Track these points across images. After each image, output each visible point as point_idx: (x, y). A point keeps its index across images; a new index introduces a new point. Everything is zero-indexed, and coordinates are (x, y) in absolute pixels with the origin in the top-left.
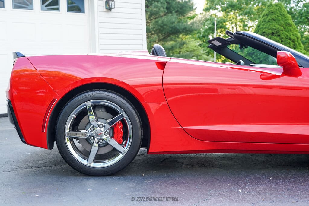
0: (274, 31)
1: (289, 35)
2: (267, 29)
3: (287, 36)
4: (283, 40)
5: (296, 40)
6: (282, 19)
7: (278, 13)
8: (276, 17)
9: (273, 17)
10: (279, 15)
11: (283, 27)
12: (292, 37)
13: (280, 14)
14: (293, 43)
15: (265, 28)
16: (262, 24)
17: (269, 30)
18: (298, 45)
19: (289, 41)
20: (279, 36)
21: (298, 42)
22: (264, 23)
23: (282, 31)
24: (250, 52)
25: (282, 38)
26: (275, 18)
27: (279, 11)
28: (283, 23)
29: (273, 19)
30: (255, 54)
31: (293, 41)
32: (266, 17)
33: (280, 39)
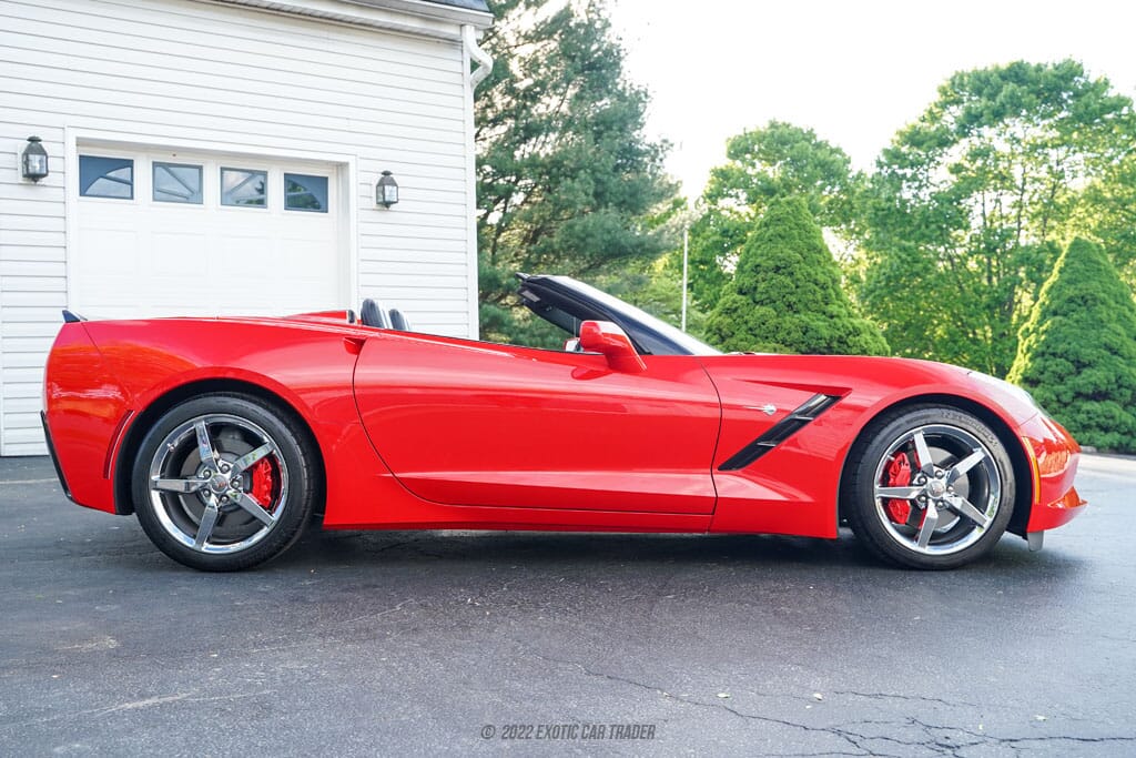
0: (779, 264)
1: (813, 273)
2: (764, 258)
3: (809, 274)
4: (799, 283)
5: (830, 284)
6: (800, 234)
7: (791, 222)
8: (785, 230)
9: (780, 229)
10: (793, 225)
11: (802, 254)
12: (821, 278)
13: (796, 224)
14: (823, 292)
15: (762, 255)
16: (756, 245)
17: (769, 259)
18: (834, 296)
19: (812, 286)
20: (791, 274)
21: (835, 290)
22: (758, 243)
23: (798, 262)
24: (727, 306)
25: (798, 280)
26: (783, 233)
27: (795, 217)
28: (801, 244)
29: (780, 236)
30: (739, 311)
31: (822, 288)
32: (765, 229)
33: (793, 282)
